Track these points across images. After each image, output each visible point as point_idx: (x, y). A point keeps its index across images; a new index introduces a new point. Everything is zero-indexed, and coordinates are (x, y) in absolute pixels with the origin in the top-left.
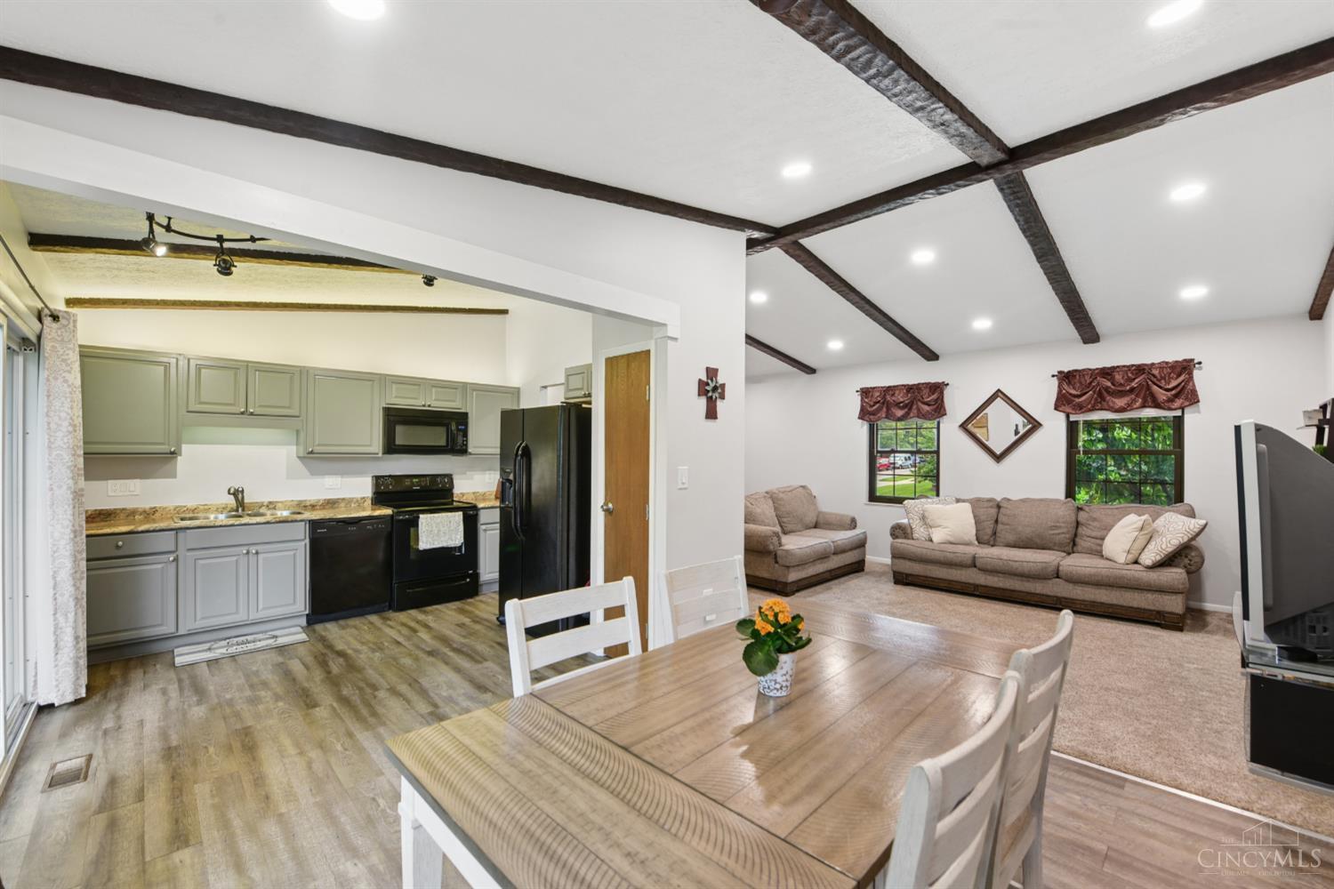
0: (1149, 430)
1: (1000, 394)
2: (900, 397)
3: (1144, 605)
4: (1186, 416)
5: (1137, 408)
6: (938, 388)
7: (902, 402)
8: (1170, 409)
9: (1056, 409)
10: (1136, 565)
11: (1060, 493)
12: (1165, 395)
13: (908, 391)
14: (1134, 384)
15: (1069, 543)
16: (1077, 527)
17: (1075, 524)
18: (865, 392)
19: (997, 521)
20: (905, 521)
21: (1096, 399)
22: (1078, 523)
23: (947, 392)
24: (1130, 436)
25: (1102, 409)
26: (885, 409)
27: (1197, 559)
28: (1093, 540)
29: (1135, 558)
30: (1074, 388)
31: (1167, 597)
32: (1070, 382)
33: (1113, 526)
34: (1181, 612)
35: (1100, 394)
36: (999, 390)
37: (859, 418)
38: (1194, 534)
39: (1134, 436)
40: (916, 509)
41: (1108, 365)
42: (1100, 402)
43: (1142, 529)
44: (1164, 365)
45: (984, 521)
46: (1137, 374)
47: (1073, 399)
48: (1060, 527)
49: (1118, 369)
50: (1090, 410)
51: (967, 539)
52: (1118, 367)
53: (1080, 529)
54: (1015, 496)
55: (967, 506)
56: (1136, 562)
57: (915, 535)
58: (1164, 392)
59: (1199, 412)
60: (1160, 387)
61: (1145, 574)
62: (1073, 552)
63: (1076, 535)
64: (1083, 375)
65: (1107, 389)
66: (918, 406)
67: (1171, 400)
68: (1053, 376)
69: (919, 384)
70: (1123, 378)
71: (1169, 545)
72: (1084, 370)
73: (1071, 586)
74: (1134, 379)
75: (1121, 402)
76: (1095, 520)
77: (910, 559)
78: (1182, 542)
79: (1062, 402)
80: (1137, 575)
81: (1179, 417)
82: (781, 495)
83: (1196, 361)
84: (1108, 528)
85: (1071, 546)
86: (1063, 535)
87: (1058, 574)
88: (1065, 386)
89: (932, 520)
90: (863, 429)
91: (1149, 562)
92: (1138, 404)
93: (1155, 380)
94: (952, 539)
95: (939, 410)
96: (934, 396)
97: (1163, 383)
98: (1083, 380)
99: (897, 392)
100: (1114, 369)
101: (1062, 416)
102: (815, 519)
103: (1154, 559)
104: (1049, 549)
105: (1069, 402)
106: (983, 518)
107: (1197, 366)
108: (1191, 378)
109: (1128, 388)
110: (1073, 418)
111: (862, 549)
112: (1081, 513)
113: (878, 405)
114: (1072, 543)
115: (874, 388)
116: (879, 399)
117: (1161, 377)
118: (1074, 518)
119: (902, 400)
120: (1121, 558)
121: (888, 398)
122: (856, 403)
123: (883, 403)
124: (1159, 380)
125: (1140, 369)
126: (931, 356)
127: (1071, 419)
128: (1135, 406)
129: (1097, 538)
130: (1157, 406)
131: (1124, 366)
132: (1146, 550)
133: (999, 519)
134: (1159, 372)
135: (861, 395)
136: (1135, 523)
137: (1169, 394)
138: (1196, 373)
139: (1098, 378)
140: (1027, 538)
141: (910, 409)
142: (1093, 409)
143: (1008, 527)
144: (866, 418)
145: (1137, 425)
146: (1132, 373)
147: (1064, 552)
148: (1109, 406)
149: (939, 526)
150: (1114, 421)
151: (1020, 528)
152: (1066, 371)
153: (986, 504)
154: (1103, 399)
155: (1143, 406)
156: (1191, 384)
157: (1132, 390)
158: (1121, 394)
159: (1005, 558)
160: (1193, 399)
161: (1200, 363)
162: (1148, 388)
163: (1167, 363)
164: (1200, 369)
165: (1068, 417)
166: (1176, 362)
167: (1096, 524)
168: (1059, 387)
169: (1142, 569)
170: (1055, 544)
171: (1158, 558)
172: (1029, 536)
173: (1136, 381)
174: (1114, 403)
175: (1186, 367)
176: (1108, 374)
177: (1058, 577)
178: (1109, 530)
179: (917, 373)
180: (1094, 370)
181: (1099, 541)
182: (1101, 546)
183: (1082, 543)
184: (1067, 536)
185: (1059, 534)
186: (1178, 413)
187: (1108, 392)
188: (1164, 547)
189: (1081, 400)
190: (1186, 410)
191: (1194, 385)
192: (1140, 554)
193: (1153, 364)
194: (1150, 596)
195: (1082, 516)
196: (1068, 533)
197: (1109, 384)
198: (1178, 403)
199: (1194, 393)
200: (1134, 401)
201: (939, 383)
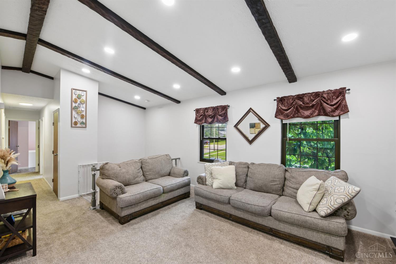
0: (321, 129)
1: (251, 111)
2: (210, 113)
3: (319, 241)
4: (341, 120)
5: (315, 116)
6: (225, 108)
7: (210, 115)
8: (333, 116)
9: (275, 117)
10: (315, 213)
11: (278, 161)
12: (331, 108)
13: (213, 110)
14: (314, 103)
15: (281, 190)
16: (285, 181)
17: (283, 179)
18: (197, 111)
19: (247, 175)
20: (203, 175)
21: (295, 112)
22: (285, 178)
23: (229, 111)
24: (313, 132)
25: (298, 117)
26: (204, 119)
27: (352, 212)
28: (292, 189)
29: (314, 208)
30: (285, 106)
31: (333, 238)
32: (282, 103)
33: (303, 182)
34: (343, 250)
35: (297, 109)
36: (251, 109)
37: (194, 123)
38: (352, 197)
39: (314, 131)
40: (209, 169)
41: (301, 93)
42: (296, 114)
43: (319, 190)
44: (329, 92)
45: (241, 175)
46: (315, 97)
47: (284, 112)
48: (276, 181)
49: (306, 95)
50: (292, 118)
51: (230, 186)
52: (306, 94)
53: (286, 182)
54: (257, 162)
55: (233, 167)
56: (315, 210)
57: (207, 183)
58: (329, 106)
59: (348, 118)
60: (328, 104)
61: (320, 221)
62: (283, 195)
63: (284, 185)
64: (289, 99)
65: (300, 106)
66: (217, 116)
67: (333, 111)
68: (275, 100)
69: (217, 106)
70: (308, 99)
71: (336, 203)
72: (289, 96)
73: (277, 223)
74: (314, 100)
75: (307, 113)
76: (293, 178)
77: (202, 197)
78: (344, 202)
79: (279, 113)
80: (316, 221)
81: (337, 120)
82: (149, 161)
83: (347, 89)
84: (300, 184)
85: (281, 192)
86: (277, 186)
87: (270, 213)
88: (280, 105)
89: (214, 175)
90: (197, 128)
91: (323, 214)
92: (316, 114)
93: (325, 100)
94: (222, 186)
95: (225, 119)
96: (223, 112)
97: (329, 102)
98: (289, 102)
99: (209, 110)
100: (304, 95)
101: (279, 121)
102: (169, 171)
103: (326, 211)
104: (270, 193)
105: (282, 113)
106: (241, 173)
107: (347, 91)
108: (344, 98)
109: (311, 105)
110: (284, 122)
111: (189, 186)
112: (287, 173)
113: (202, 117)
114: (282, 190)
115: (200, 109)
116: (202, 114)
117: (328, 98)
118: (283, 176)
119: (211, 114)
120: (306, 208)
121: (206, 114)
122: (193, 116)
123: (204, 116)
124: (327, 100)
125: (317, 94)
126: (222, 93)
127: (283, 123)
128: (314, 115)
129: (294, 188)
130: (326, 114)
131: (309, 93)
132: (321, 203)
133: (248, 175)
134: (327, 96)
135: (196, 112)
136: (315, 185)
137: (332, 107)
138: (347, 96)
139: (296, 100)
140: (259, 186)
141: (214, 118)
142: (294, 117)
143: (251, 179)
144: (198, 123)
145: (315, 126)
146: (313, 97)
147: (278, 195)
148: (301, 115)
149: (217, 179)
150: (305, 124)
151: (256, 181)
152: (280, 97)
153: (243, 166)
154: (299, 111)
155: (319, 115)
156: (344, 102)
157: (313, 106)
158: (307, 108)
159: (244, 201)
160: (345, 110)
161: (349, 90)
162: (321, 105)
163: (331, 91)
164: (349, 93)
165: (282, 121)
166: (336, 90)
167: (293, 180)
168: (277, 105)
169: (319, 217)
170: (273, 190)
171: (329, 211)
172: (260, 185)
173: (315, 101)
174: (304, 113)
175: (341, 92)
176: (301, 98)
177: (271, 215)
178: (301, 185)
179: (217, 101)
180: (294, 96)
181: (295, 190)
182: (296, 193)
183: (288, 191)
184: (280, 186)
185: (275, 185)
186: (337, 118)
187: (301, 108)
188: (332, 203)
189: (287, 112)
190: (341, 117)
191: (346, 102)
192: (317, 205)
193: (324, 92)
194: (323, 236)
195: (288, 175)
196: (280, 184)
197: (301, 103)
198: (337, 113)
199: (346, 106)
200: (314, 112)
201: (225, 106)
